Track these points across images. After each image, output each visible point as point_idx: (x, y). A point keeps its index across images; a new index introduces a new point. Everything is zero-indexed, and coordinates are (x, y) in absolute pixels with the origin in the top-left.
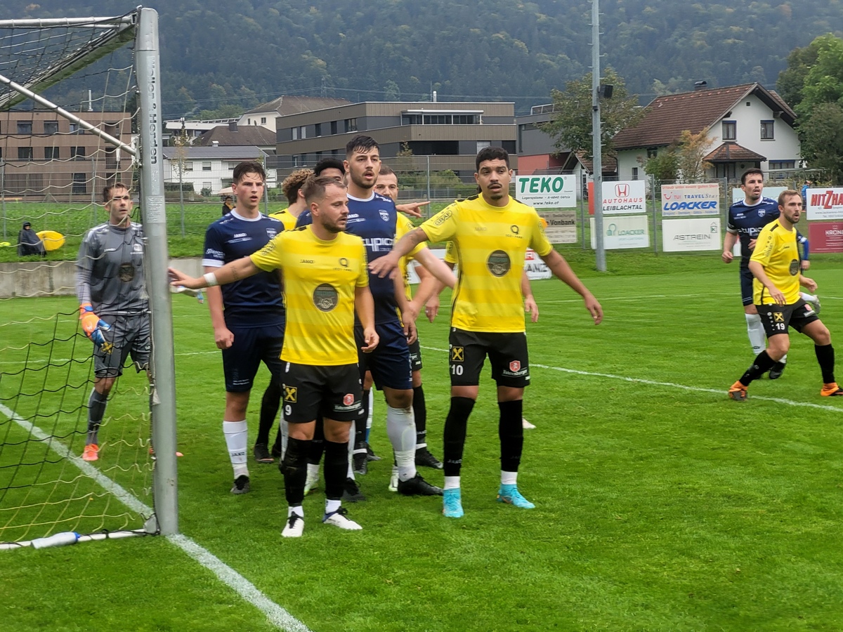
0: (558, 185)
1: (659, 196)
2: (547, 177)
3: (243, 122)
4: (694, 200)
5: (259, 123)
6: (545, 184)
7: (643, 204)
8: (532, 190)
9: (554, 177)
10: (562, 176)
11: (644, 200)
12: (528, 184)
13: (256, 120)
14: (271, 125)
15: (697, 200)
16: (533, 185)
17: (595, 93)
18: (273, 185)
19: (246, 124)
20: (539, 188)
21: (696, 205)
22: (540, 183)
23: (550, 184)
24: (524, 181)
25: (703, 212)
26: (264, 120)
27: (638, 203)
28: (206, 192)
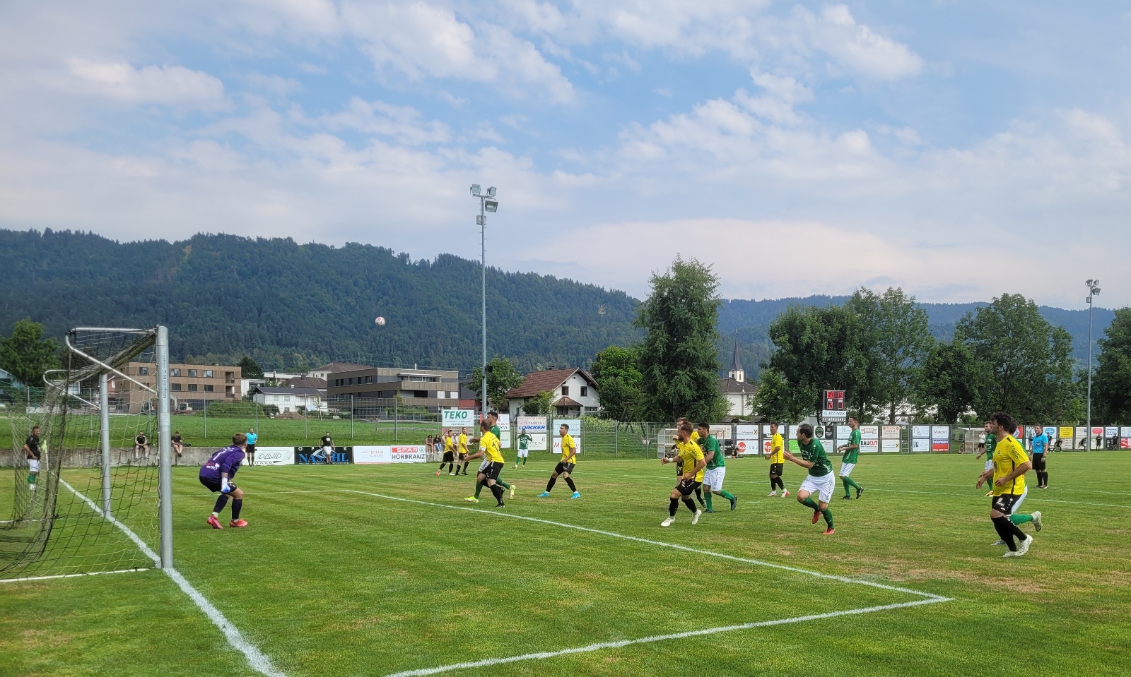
0: (464, 416)
1: (516, 422)
2: (459, 411)
3: (310, 375)
4: (534, 425)
5: (319, 376)
6: (458, 415)
7: (508, 426)
8: (451, 418)
9: (462, 411)
10: (467, 411)
11: (509, 424)
12: (449, 414)
13: (318, 374)
14: (325, 378)
15: (536, 425)
16: (451, 415)
17: (484, 370)
18: (327, 410)
19: (312, 376)
20: (454, 417)
21: (535, 427)
22: (455, 414)
23: (461, 415)
24: (447, 413)
25: (539, 431)
26: (322, 375)
27: (506, 426)
28: (287, 410)
